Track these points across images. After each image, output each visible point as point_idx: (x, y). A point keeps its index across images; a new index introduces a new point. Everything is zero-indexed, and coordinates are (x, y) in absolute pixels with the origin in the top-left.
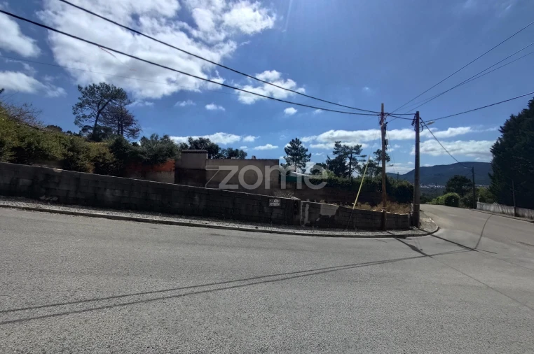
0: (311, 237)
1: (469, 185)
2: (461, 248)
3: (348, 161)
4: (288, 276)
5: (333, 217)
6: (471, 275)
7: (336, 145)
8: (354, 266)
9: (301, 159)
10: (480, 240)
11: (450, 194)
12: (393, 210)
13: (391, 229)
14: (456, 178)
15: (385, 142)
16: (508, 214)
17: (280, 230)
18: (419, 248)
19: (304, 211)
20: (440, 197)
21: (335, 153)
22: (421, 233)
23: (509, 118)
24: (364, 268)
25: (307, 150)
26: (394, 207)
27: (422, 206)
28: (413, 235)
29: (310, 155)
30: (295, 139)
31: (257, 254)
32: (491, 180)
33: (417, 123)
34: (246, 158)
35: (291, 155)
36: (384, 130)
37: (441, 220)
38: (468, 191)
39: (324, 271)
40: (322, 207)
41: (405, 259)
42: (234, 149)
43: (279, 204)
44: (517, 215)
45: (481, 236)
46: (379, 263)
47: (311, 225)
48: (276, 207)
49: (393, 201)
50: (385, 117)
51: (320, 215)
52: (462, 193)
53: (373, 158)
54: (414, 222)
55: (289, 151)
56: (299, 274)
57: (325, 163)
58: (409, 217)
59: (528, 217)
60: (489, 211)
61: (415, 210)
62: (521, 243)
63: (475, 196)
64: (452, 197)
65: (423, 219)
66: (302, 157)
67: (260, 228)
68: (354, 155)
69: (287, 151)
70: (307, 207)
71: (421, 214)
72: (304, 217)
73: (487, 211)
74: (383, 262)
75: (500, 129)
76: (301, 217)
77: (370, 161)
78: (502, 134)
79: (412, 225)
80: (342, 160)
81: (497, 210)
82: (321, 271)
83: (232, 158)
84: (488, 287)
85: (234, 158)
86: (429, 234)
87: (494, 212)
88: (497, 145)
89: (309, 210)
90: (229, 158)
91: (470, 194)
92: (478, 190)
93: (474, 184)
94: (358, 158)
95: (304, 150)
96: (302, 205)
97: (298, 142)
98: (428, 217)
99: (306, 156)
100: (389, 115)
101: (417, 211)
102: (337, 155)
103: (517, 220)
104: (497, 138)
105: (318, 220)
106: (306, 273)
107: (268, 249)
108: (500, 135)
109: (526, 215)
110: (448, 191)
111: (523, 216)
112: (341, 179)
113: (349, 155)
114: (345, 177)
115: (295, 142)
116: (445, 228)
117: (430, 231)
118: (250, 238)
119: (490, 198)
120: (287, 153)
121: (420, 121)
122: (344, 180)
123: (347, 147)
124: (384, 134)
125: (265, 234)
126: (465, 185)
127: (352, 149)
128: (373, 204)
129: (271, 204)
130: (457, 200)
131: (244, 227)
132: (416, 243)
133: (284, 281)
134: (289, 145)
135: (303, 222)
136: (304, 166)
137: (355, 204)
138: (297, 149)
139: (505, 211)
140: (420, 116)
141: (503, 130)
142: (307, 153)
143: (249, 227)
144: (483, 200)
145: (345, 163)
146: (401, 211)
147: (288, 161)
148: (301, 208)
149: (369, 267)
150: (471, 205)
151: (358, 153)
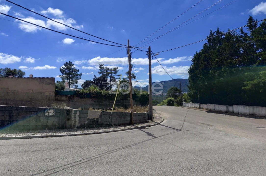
0: (80, 136)
1: (179, 93)
2: (174, 130)
3: (109, 79)
4: (61, 169)
5: (97, 119)
6: (178, 145)
7: (100, 67)
8: (111, 152)
9: (73, 77)
10: (183, 124)
11: (169, 98)
12: (138, 111)
13: (136, 123)
14: (172, 89)
15: (131, 66)
16: (197, 108)
17: (55, 134)
18: (152, 134)
19: (75, 117)
20: (165, 101)
21: (100, 73)
22: (154, 124)
23: (195, 54)
24: (118, 153)
25: (78, 71)
26: (138, 109)
27: (154, 107)
28: (149, 126)
29: (81, 74)
30: (68, 62)
31: (33, 156)
32: (188, 89)
33: (150, 54)
34: (24, 76)
35: (66, 74)
36: (130, 57)
37: (165, 115)
38: (178, 96)
39: (89, 160)
40: (89, 113)
41: (143, 142)
42: (12, 69)
43: (53, 114)
44: (200, 108)
45: (184, 122)
46: (128, 147)
47: (81, 127)
48: (51, 116)
49: (138, 105)
50: (130, 49)
51: (88, 119)
52: (175, 97)
53: (125, 76)
54: (150, 117)
55: (64, 71)
56: (70, 166)
57: (92, 80)
58: (147, 114)
59: (205, 109)
60: (188, 107)
61: (150, 110)
62: (202, 123)
63: (182, 99)
64: (170, 100)
65: (155, 115)
66: (74, 76)
67: (36, 135)
68: (113, 75)
69: (62, 71)
70: (78, 113)
71: (153, 111)
72: (75, 122)
73: (187, 107)
74: (130, 146)
75: (192, 60)
76: (73, 122)
77: (124, 79)
78: (193, 63)
79: (149, 119)
80: (104, 78)
81: (192, 106)
82: (87, 160)
83: (9, 76)
84: (186, 151)
85: (12, 76)
86: (158, 124)
87: (190, 108)
88: (190, 68)
89: (79, 116)
90: (7, 76)
91: (179, 98)
92: (183, 95)
93: (181, 91)
94: (116, 76)
95: (75, 70)
96: (73, 112)
97: (71, 64)
98: (158, 114)
99: (78, 75)
100: (132, 47)
101: (151, 110)
102: (101, 75)
103: (200, 111)
104: (191, 65)
105: (86, 123)
106: (75, 164)
107: (43, 150)
108: (192, 63)
109: (204, 108)
110: (169, 96)
111: (203, 109)
112: (104, 92)
113: (110, 75)
114: (107, 90)
115: (69, 65)
116: (167, 119)
117: (159, 122)
118: (26, 145)
119: (189, 99)
120: (62, 72)
121: (151, 53)
122: (106, 92)
123: (108, 69)
124: (130, 61)
125: (42, 139)
126: (177, 93)
127: (111, 70)
128: (126, 108)
129: (47, 114)
130: (173, 102)
131: (21, 135)
132: (150, 130)
133: (57, 173)
134: (64, 66)
135: (74, 126)
136: (77, 83)
137: (112, 109)
138: (71, 69)
139: (195, 106)
140: (151, 50)
141: (193, 61)
142: (79, 73)
143: (26, 135)
144: (185, 101)
145: (107, 80)
146: (143, 111)
147: (63, 79)
148: (73, 114)
149: (121, 151)
150: (180, 104)
151: (115, 73)
